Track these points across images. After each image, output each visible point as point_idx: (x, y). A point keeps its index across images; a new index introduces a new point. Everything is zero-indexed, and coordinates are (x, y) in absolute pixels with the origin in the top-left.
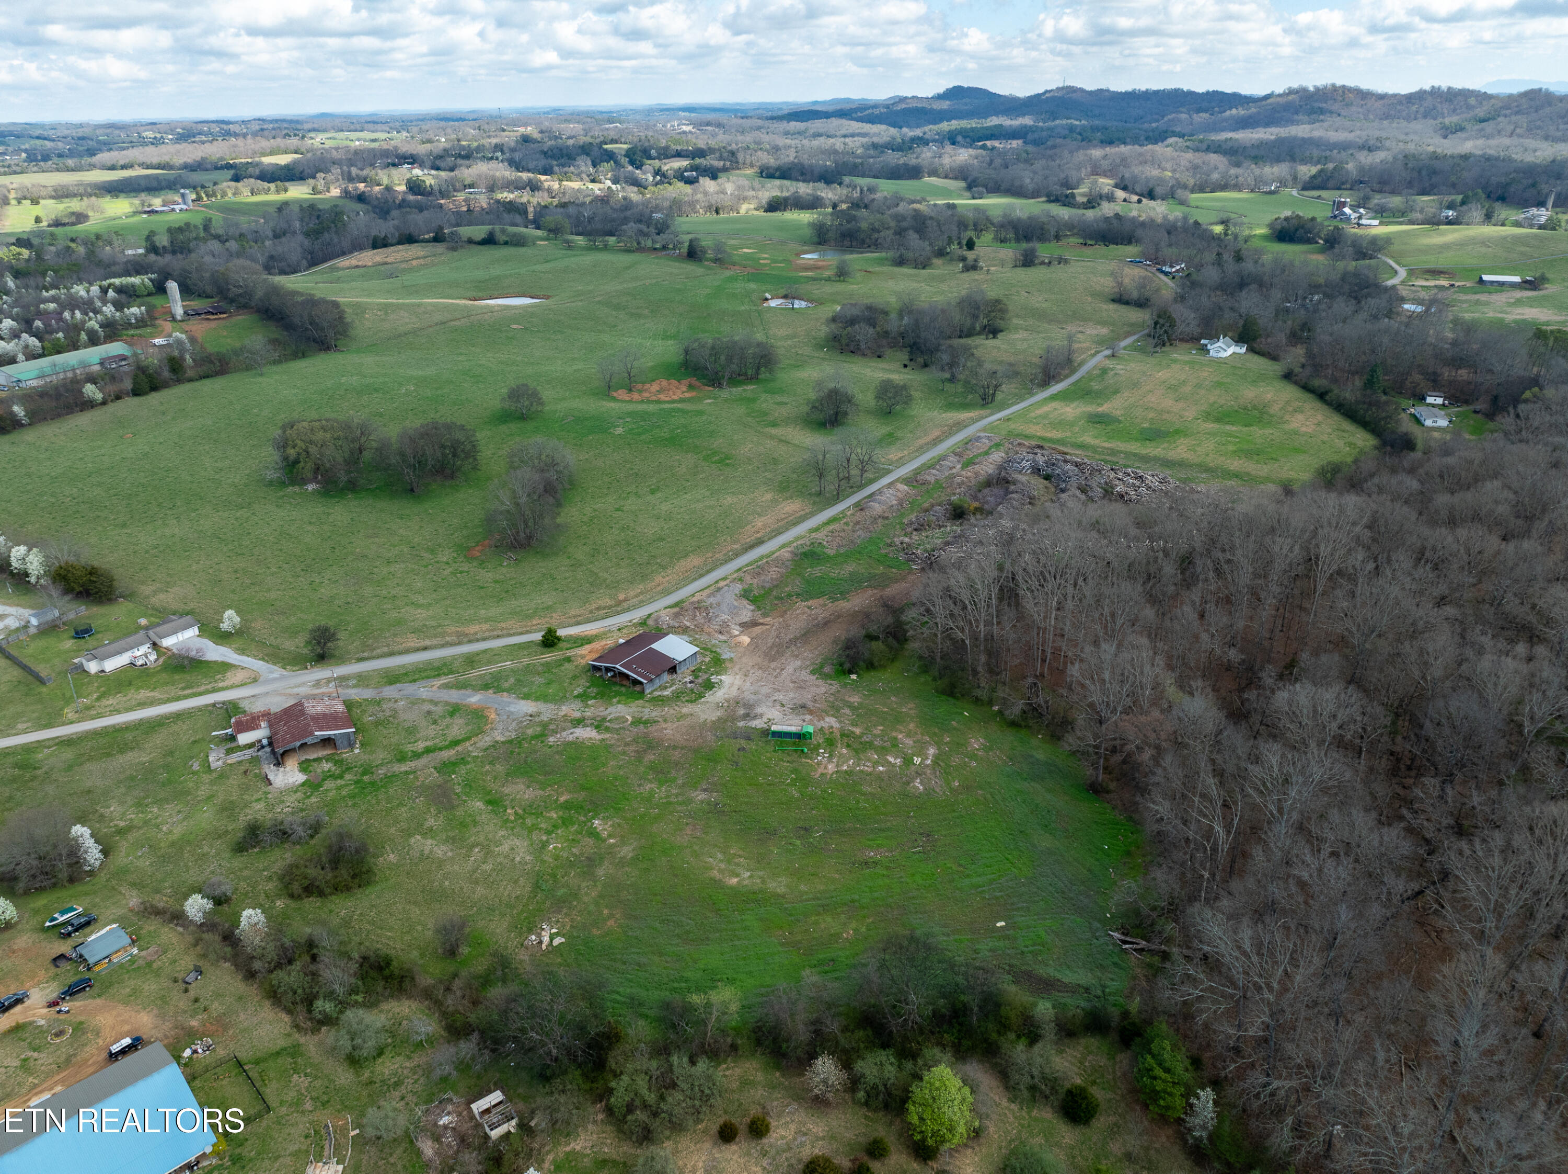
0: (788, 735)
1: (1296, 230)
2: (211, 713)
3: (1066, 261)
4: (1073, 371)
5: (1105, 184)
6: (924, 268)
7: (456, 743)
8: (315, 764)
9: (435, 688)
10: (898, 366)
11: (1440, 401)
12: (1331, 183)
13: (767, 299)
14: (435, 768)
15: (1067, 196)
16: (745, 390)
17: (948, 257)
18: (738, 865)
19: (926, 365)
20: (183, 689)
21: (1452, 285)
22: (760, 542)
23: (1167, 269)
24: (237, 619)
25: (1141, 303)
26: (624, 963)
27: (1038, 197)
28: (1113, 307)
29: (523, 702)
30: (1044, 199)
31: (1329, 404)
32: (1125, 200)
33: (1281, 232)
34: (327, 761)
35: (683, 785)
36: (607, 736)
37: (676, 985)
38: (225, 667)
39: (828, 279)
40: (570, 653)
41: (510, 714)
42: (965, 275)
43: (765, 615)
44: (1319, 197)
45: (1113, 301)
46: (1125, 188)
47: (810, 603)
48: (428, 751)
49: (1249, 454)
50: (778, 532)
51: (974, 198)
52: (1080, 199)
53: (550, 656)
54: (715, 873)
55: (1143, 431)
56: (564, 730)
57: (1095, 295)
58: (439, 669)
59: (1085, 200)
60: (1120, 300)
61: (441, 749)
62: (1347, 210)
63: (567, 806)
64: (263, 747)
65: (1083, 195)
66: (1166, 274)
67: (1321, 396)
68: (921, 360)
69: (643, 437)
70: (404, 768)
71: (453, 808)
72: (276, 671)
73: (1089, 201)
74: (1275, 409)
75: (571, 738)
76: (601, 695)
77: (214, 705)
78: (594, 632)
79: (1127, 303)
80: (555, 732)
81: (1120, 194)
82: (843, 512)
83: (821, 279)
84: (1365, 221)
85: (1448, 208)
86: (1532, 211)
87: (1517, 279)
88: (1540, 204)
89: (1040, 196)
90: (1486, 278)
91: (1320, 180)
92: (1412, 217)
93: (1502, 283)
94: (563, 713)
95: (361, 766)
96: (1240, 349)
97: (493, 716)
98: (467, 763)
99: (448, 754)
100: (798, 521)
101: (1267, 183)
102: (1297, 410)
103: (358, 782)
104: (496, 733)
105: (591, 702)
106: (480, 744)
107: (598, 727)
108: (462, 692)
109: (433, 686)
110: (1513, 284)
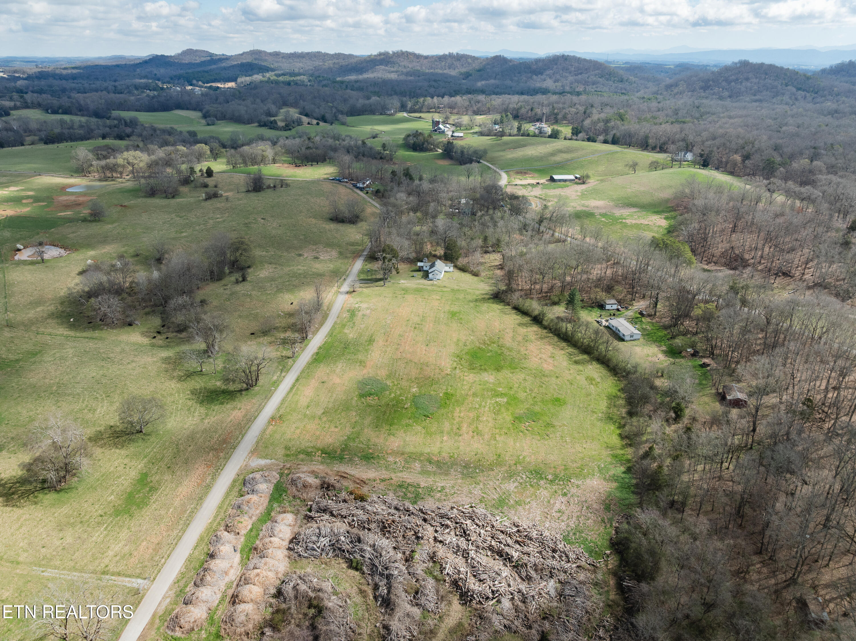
3: (286, 184)
5: (294, 113)
6: (173, 197)
11: (615, 306)
12: (424, 110)
13: (18, 250)
15: (271, 122)
17: (193, 185)
21: (538, 183)
23: (360, 185)
25: (353, 219)
28: (333, 226)
30: (256, 124)
32: (309, 124)
33: (414, 144)
39: (84, 220)
42: (209, 203)
44: (421, 118)
45: (330, 219)
46: (307, 115)
51: (208, 125)
52: (281, 124)
55: (415, 401)
57: (318, 215)
59: (283, 124)
60: (336, 217)
62: (441, 126)
65: (282, 121)
66: (361, 189)
73: (287, 125)
74: (509, 341)
79: (341, 220)
81: (305, 119)
83: (77, 220)
84: (456, 134)
85: (495, 124)
86: (538, 124)
87: (572, 177)
88: (540, 120)
89: (254, 123)
90: (556, 177)
91: (418, 107)
92: (477, 129)
93: (565, 181)
96: (449, 268)
101: (389, 110)
102: (526, 339)
110: (571, 181)
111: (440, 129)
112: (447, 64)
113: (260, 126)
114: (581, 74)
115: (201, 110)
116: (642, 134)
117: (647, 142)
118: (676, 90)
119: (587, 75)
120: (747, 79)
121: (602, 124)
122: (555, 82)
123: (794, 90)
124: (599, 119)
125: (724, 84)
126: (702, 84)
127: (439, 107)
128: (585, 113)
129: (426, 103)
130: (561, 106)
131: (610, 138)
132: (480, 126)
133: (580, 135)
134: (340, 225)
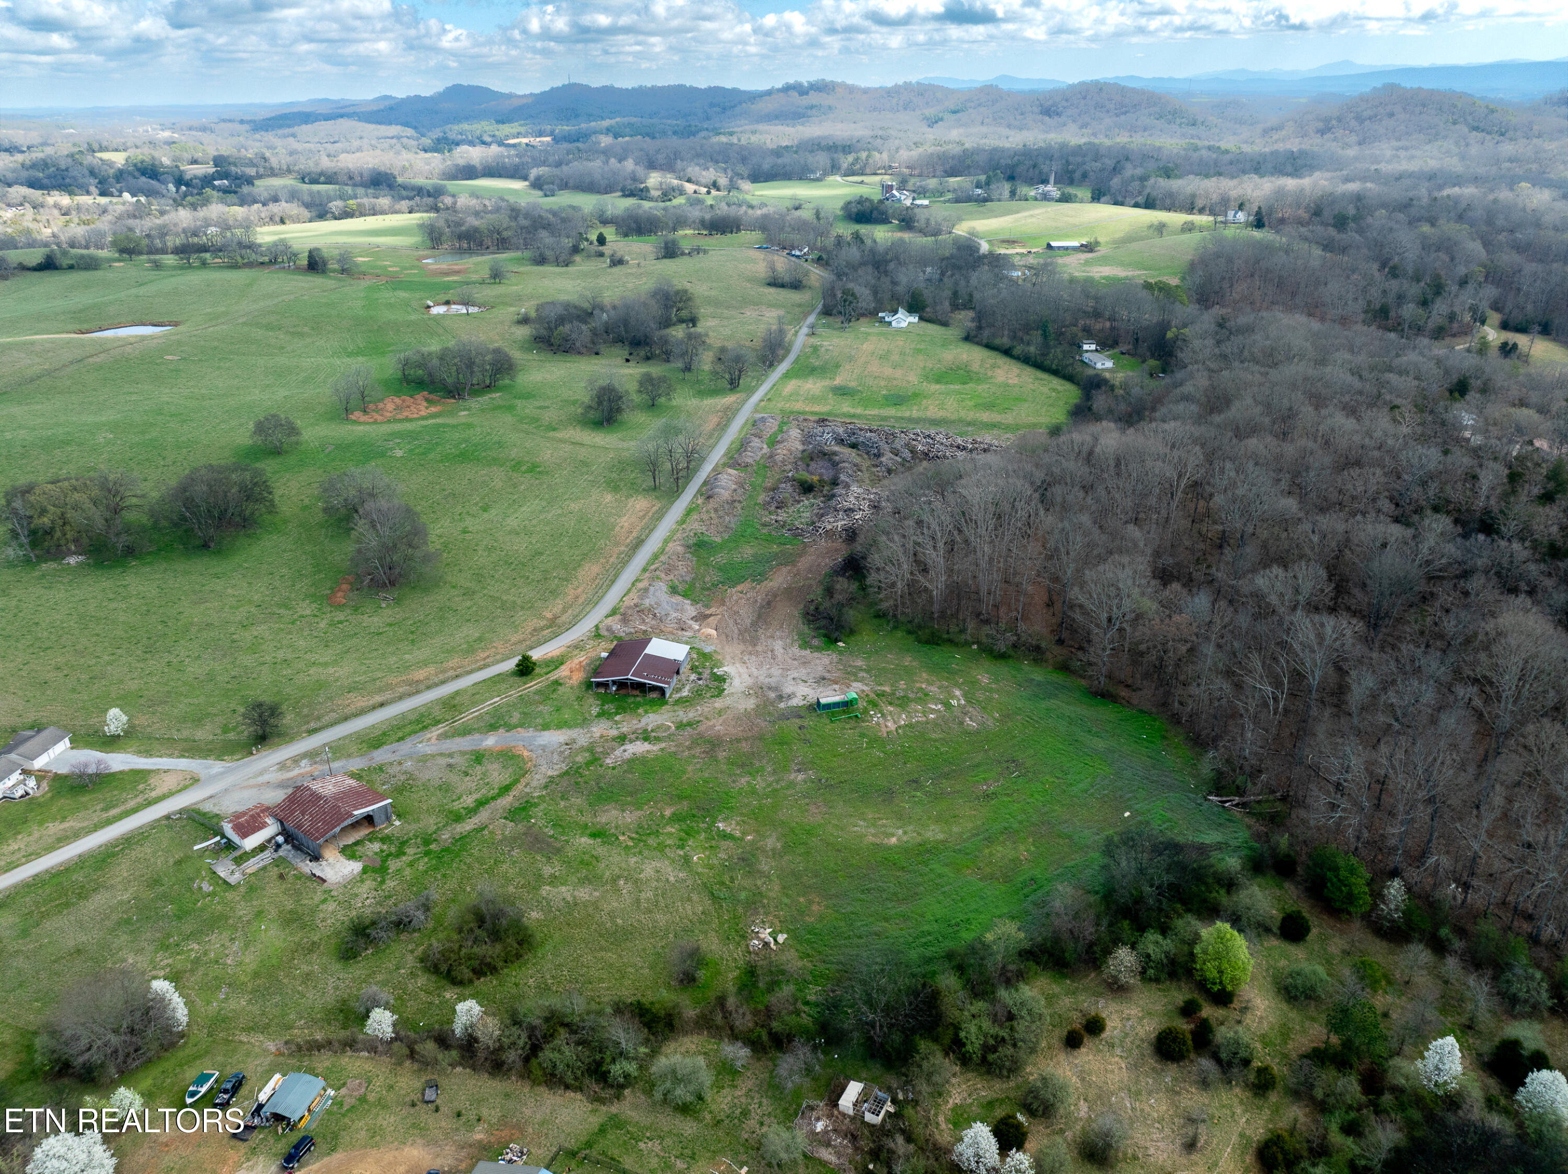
0: (836, 705)
1: (871, 212)
2: (170, 827)
3: (705, 252)
4: (788, 351)
5: (670, 178)
6: (567, 265)
7: (506, 789)
8: (359, 848)
9: (433, 741)
10: (620, 361)
11: (1093, 347)
12: (868, 171)
13: (429, 307)
14: (506, 818)
15: (642, 190)
16: (493, 399)
17: (584, 254)
18: (884, 826)
19: (648, 358)
20: (105, 809)
21: (1029, 252)
22: (639, 543)
23: (798, 253)
24: (124, 718)
25: (796, 285)
26: (860, 937)
27: (611, 192)
28: (772, 290)
29: (546, 733)
30: (619, 194)
31: (1017, 358)
32: (695, 192)
33: (857, 214)
34: (370, 841)
35: (775, 772)
36: (663, 745)
37: (923, 940)
38: (140, 776)
39: (483, 282)
40: (554, 676)
41: (544, 748)
43: (707, 607)
44: (862, 182)
45: (769, 284)
46: (689, 181)
47: (739, 588)
48: (481, 803)
49: (989, 406)
50: (650, 529)
51: (546, 196)
52: (655, 193)
53: (533, 685)
54: (871, 839)
55: (886, 398)
56: (614, 749)
57: (752, 280)
58: (418, 721)
59: (659, 193)
60: (775, 283)
61: (494, 798)
62: (894, 192)
63: (677, 818)
64: (278, 846)
65: (655, 189)
66: (798, 257)
67: (1007, 352)
68: (642, 353)
69: (431, 456)
70: (468, 826)
71: (558, 851)
72: (216, 766)
73: (663, 194)
74: (975, 367)
75: (627, 755)
76: (621, 709)
77: (168, 817)
78: (556, 653)
79: (782, 286)
80: (607, 754)
81: (690, 187)
82: (692, 502)
83: (477, 283)
84: (918, 202)
85: (977, 187)
86: (1042, 188)
87: (1076, 244)
88: (1045, 182)
89: (615, 191)
90: (1053, 244)
91: (858, 166)
92: (950, 196)
93: (1066, 248)
94: (598, 735)
95: (417, 837)
96: (914, 319)
97: (526, 753)
98: (536, 805)
99: (506, 801)
100: (659, 516)
101: (813, 172)
102: (993, 367)
103: (427, 853)
104: (543, 769)
105: (617, 718)
106: (534, 783)
107: (646, 739)
108: (469, 738)
109: (429, 739)
110: (1075, 249)
111: (894, 196)
112: (901, 102)
113: (624, 196)
114: (1125, 113)
115: (525, 178)
116: (1189, 194)
117: (1192, 203)
118: (1275, 137)
120: (1391, 115)
121: (1136, 182)
122: (1081, 127)
123: (1466, 130)
124: (1133, 176)
125: (1353, 123)
126: (1321, 125)
127: (890, 167)
128: (1114, 169)
129: (871, 161)
130: (1079, 159)
131: (1140, 199)
132: (955, 191)
133: (1103, 199)
134: (780, 290)
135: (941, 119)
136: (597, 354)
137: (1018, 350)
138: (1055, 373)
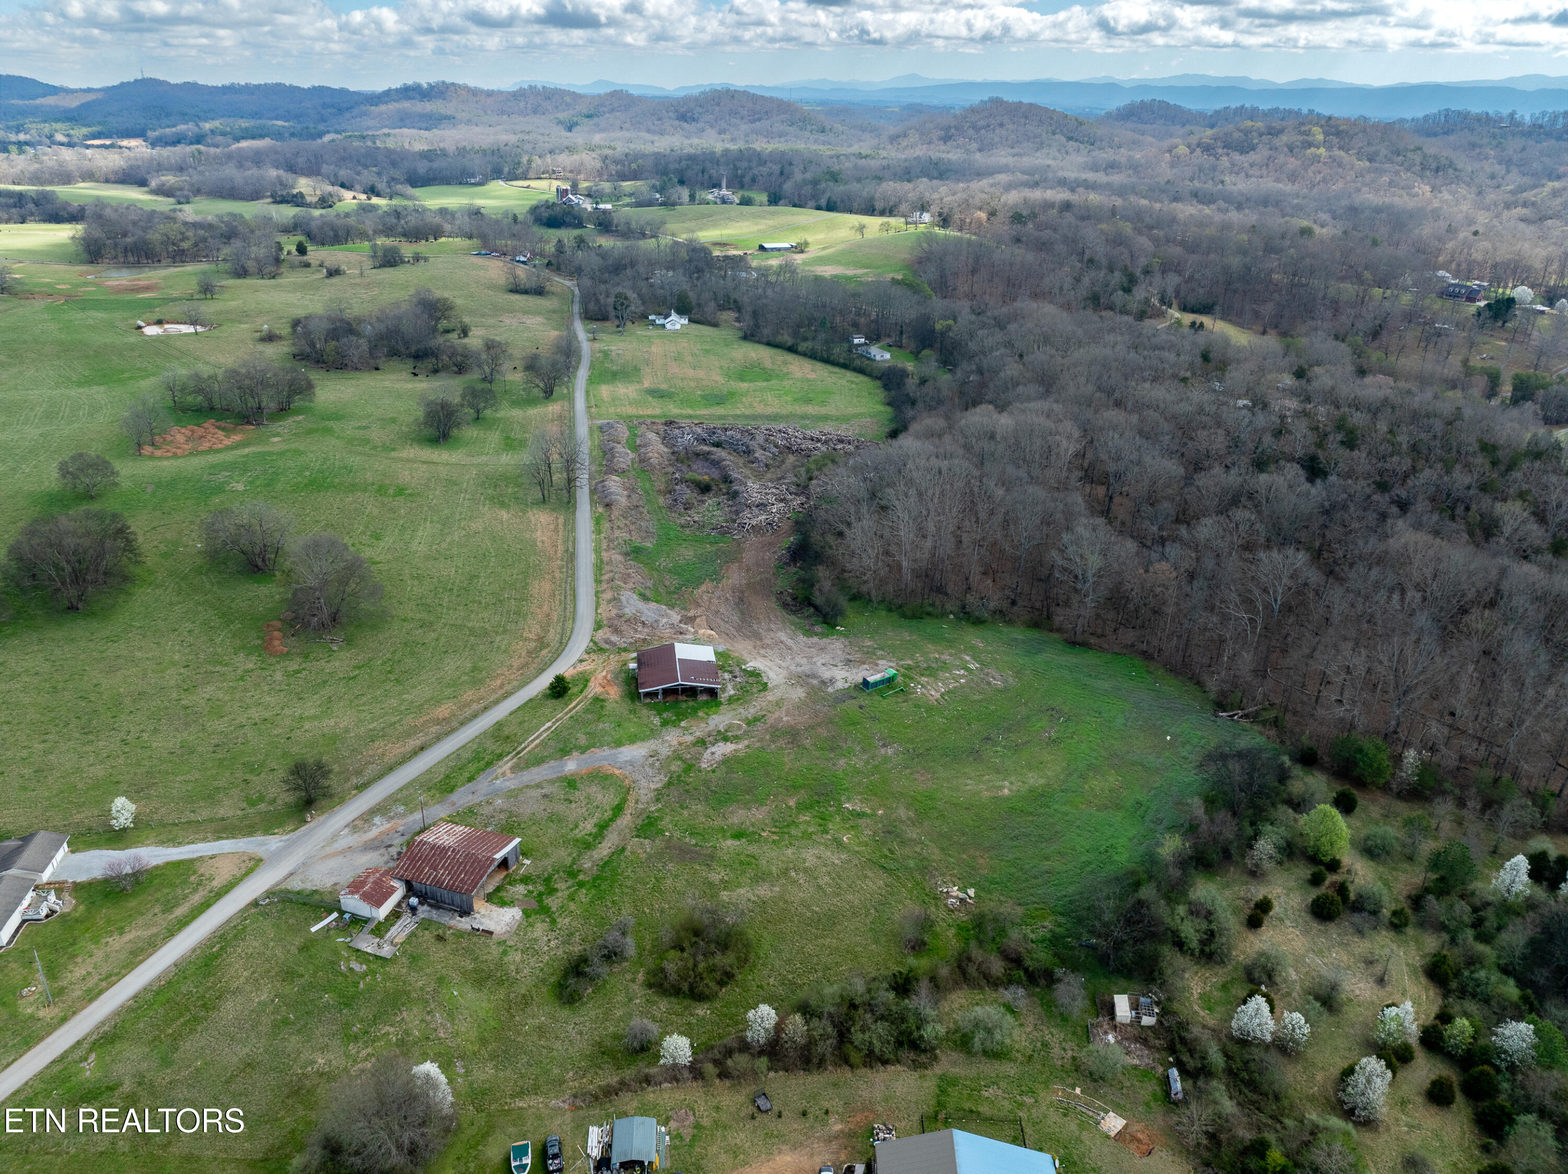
0: (882, 682)
2: (265, 915)
3: (426, 259)
7: (618, 810)
8: (503, 894)
9: (509, 775)
11: (863, 340)
12: (531, 175)
13: (140, 328)
14: (637, 836)
15: (293, 196)
16: (299, 422)
17: (290, 265)
18: (989, 781)
20: (168, 909)
22: (571, 556)
23: (523, 259)
25: (540, 292)
26: (1035, 877)
27: (258, 199)
28: (518, 297)
29: (623, 749)
30: (269, 200)
31: (804, 354)
32: (355, 197)
34: (510, 884)
35: (864, 750)
36: (745, 742)
37: (1089, 869)
38: (184, 868)
39: (195, 298)
40: (590, 692)
41: (631, 763)
43: (686, 609)
45: (511, 291)
46: (342, 186)
47: (703, 588)
48: (603, 828)
49: (807, 400)
50: (571, 542)
51: (179, 203)
52: (312, 199)
53: (576, 705)
54: (986, 794)
56: (701, 754)
57: (493, 287)
58: (477, 757)
59: (315, 199)
60: (516, 289)
61: (612, 820)
62: (570, 196)
63: (803, 807)
64: (413, 909)
66: (523, 262)
67: (792, 349)
68: (426, 366)
69: (278, 487)
70: (604, 850)
71: (712, 857)
72: (273, 842)
73: (321, 201)
75: (718, 757)
76: (681, 716)
77: (255, 904)
79: (526, 292)
80: (697, 759)
82: (593, 511)
84: (601, 206)
85: (654, 191)
86: (717, 192)
87: (787, 245)
88: (717, 185)
89: (262, 197)
90: (766, 245)
91: (520, 170)
92: (631, 200)
93: (779, 250)
94: (675, 743)
95: (558, 872)
96: (685, 321)
97: (617, 772)
98: (661, 819)
99: (625, 820)
100: (571, 527)
101: (473, 176)
102: (785, 363)
103: (581, 885)
104: (643, 783)
105: (683, 724)
106: (644, 799)
107: (726, 739)
108: (546, 766)
109: (504, 774)
110: (786, 249)
111: (571, 200)
112: (529, 106)
113: (275, 202)
114: (759, 120)
116: (865, 194)
117: (872, 206)
118: (905, 143)
119: (768, 122)
120: (1001, 125)
121: (810, 187)
122: (720, 133)
123: (1064, 139)
124: (804, 181)
125: (971, 132)
126: (940, 133)
127: (554, 172)
128: (782, 173)
129: (534, 165)
130: (744, 164)
131: (823, 202)
132: (631, 195)
133: (781, 202)
134: (525, 297)
135: (576, 124)
136: (377, 369)
137: (803, 347)
138: (845, 366)
